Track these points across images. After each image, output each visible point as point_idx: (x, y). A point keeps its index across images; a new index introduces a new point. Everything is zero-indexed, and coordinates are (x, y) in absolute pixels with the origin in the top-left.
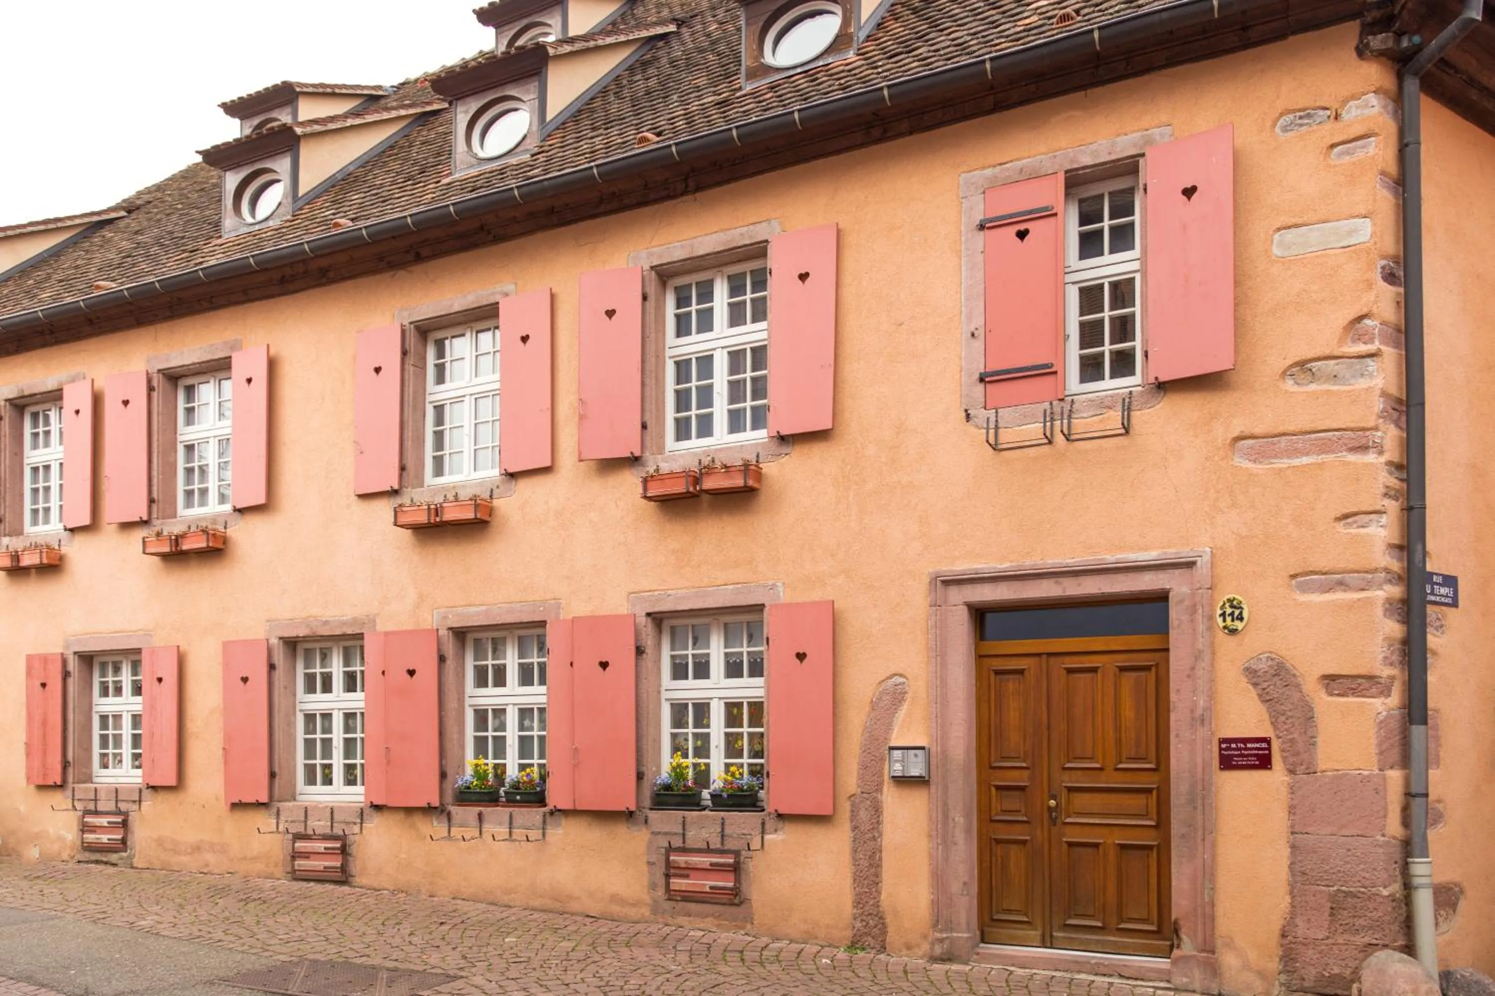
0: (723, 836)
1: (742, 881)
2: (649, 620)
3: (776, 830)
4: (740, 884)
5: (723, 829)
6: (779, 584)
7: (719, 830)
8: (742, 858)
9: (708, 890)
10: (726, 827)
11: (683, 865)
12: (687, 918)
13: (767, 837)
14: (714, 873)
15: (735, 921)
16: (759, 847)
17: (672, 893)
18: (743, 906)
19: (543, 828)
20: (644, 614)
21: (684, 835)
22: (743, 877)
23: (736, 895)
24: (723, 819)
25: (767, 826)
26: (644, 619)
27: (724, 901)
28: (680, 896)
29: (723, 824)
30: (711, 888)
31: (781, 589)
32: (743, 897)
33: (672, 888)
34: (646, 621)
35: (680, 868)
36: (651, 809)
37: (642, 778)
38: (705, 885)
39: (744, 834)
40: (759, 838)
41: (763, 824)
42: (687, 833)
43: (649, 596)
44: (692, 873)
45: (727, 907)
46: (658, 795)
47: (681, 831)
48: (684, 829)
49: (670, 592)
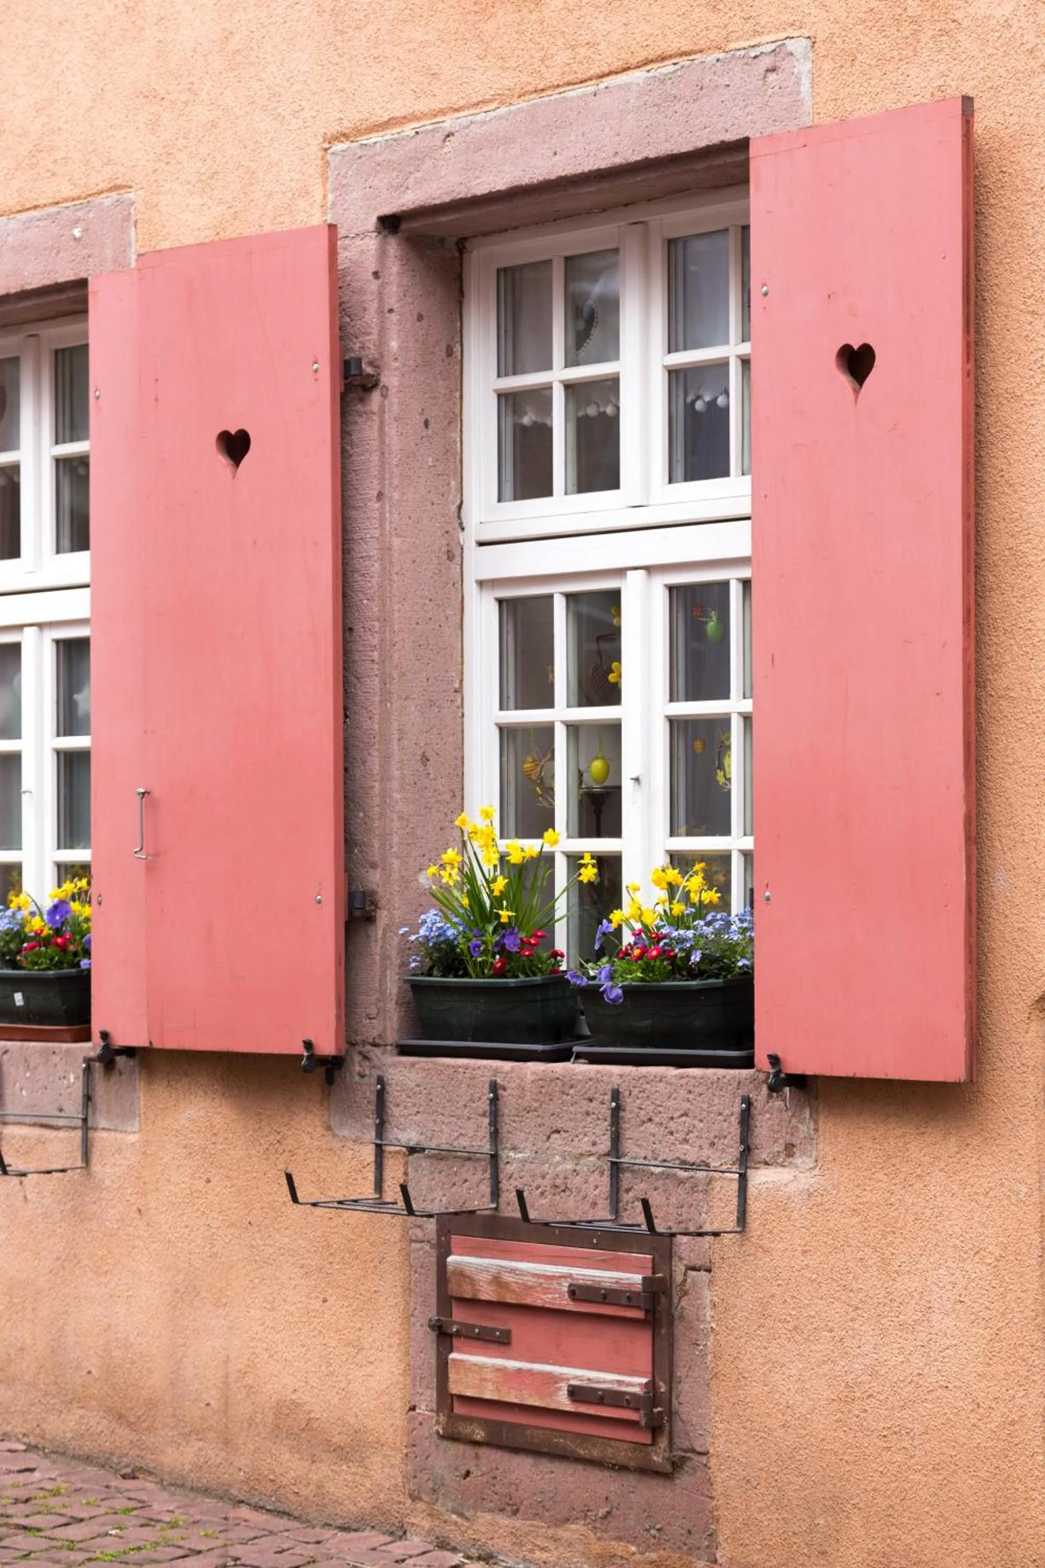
0: (616, 1169)
1: (680, 1372)
2: (394, 246)
3: (790, 1150)
4: (671, 1379)
5: (616, 1139)
6: (798, 46)
7: (605, 1145)
8: (679, 1269)
9: (563, 1402)
10: (630, 1132)
11: (487, 1293)
12: (504, 1521)
13: (760, 1178)
14: (585, 1328)
15: (658, 1546)
16: (731, 1222)
17: (459, 1409)
18: (684, 1480)
19: (86, 1126)
20: (372, 222)
21: (494, 1158)
22: (683, 1352)
23: (655, 1430)
24: (616, 1095)
25: (763, 1126)
26: (372, 243)
27: (622, 1455)
28: (486, 1424)
29: (616, 1113)
30: (575, 1393)
31: (804, 68)
32: (681, 1442)
33: (454, 1389)
34: (382, 254)
35: (474, 1302)
36: (404, 1051)
37: (370, 919)
38: (553, 1379)
39: (685, 1165)
40: (728, 1185)
41: (746, 1118)
42: (507, 1154)
43: (388, 145)
44: (517, 1326)
45: (631, 1480)
46: (416, 987)
47: (487, 1148)
48: (495, 1135)
49: (449, 122)
